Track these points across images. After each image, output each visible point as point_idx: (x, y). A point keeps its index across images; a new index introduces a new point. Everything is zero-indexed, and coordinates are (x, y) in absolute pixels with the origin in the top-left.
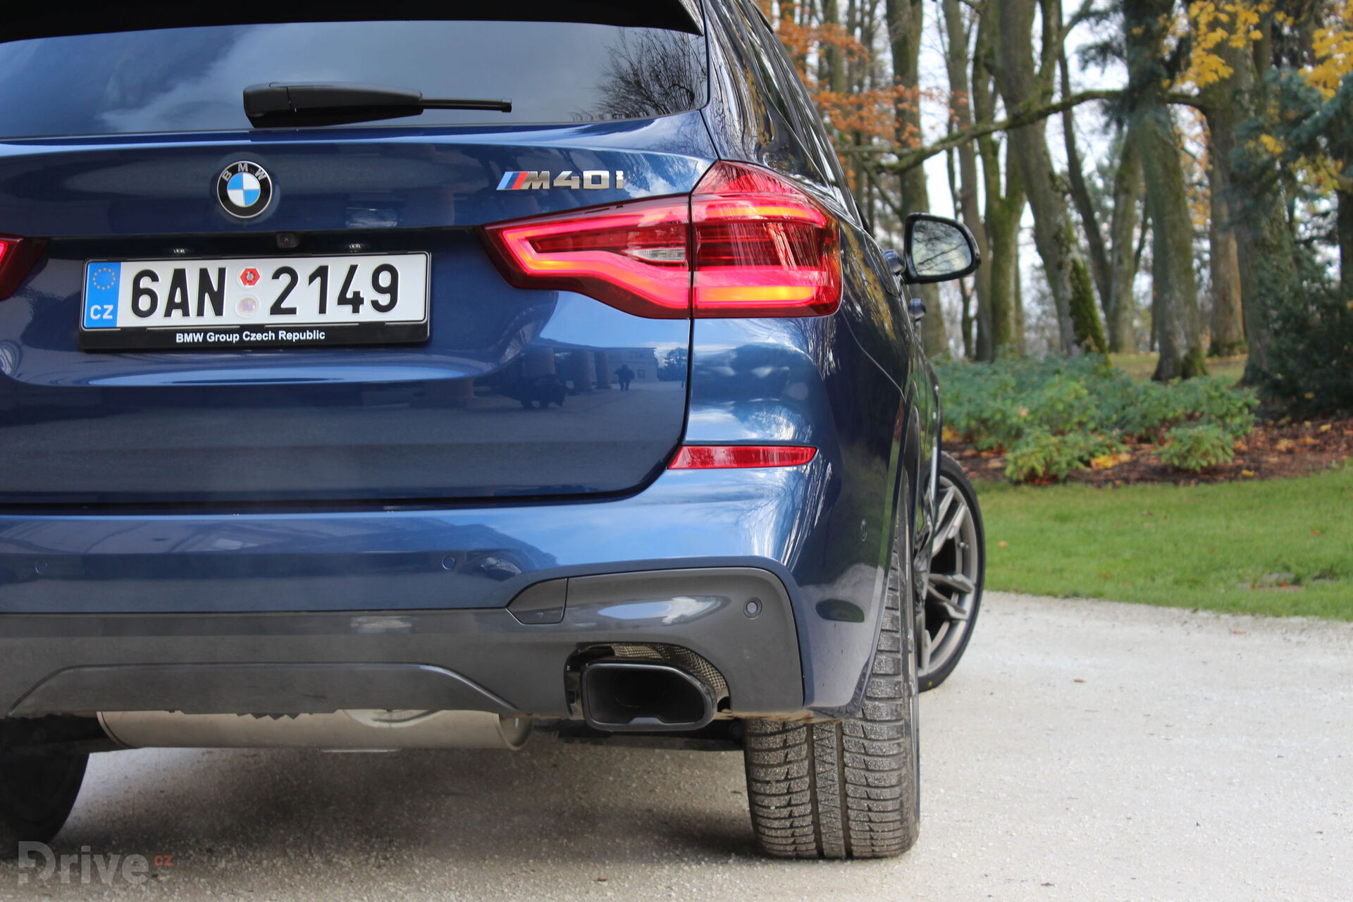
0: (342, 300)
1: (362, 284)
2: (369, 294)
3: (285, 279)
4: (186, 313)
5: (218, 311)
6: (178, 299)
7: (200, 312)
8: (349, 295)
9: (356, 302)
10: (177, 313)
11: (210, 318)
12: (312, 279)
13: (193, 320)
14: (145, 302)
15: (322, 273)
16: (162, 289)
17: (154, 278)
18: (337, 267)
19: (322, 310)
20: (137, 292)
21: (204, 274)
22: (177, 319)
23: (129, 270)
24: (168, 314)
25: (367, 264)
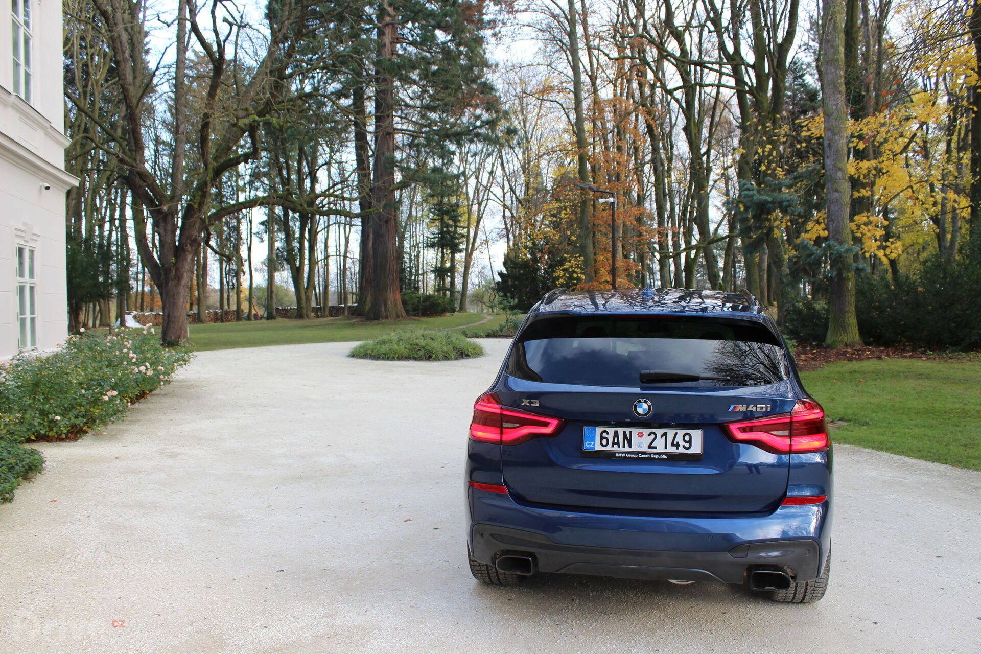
0: (673, 445)
1: (679, 439)
2: (682, 443)
3: (653, 436)
4: (619, 446)
5: (630, 446)
6: (616, 441)
7: (624, 446)
8: (675, 443)
9: (677, 445)
10: (616, 446)
11: (627, 448)
12: (662, 436)
13: (621, 449)
14: (604, 442)
15: (665, 434)
16: (610, 437)
17: (608, 433)
18: (671, 433)
19: (666, 448)
20: (602, 438)
21: (625, 433)
22: (616, 448)
23: (599, 430)
24: (613, 446)
25: (681, 432)
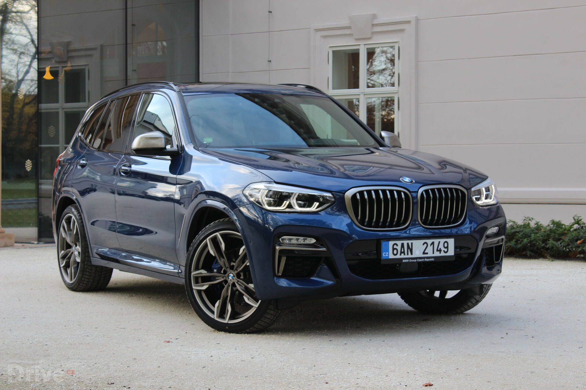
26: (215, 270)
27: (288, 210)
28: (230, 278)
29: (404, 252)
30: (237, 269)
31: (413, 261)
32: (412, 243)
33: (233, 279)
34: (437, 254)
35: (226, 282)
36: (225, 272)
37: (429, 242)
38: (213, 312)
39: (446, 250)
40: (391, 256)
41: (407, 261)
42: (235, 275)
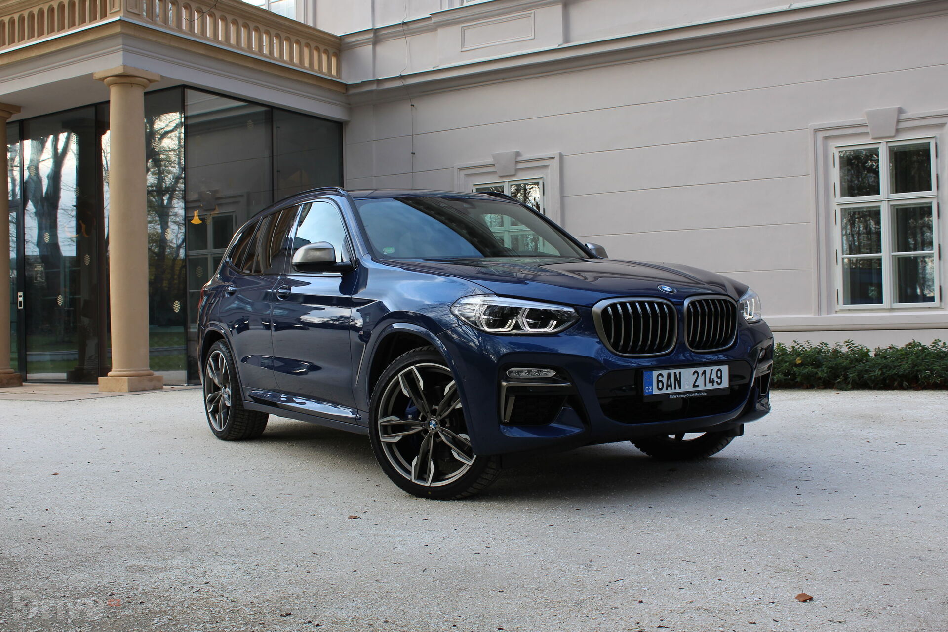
26: (410, 416)
27: (514, 332)
28: (432, 426)
29: (671, 386)
30: (442, 414)
31: (682, 396)
32: (680, 373)
33: (436, 428)
34: (709, 386)
35: (426, 431)
36: (424, 419)
37: (700, 370)
38: (409, 473)
39: (719, 381)
40: (656, 391)
41: (675, 396)
42: (439, 423)
